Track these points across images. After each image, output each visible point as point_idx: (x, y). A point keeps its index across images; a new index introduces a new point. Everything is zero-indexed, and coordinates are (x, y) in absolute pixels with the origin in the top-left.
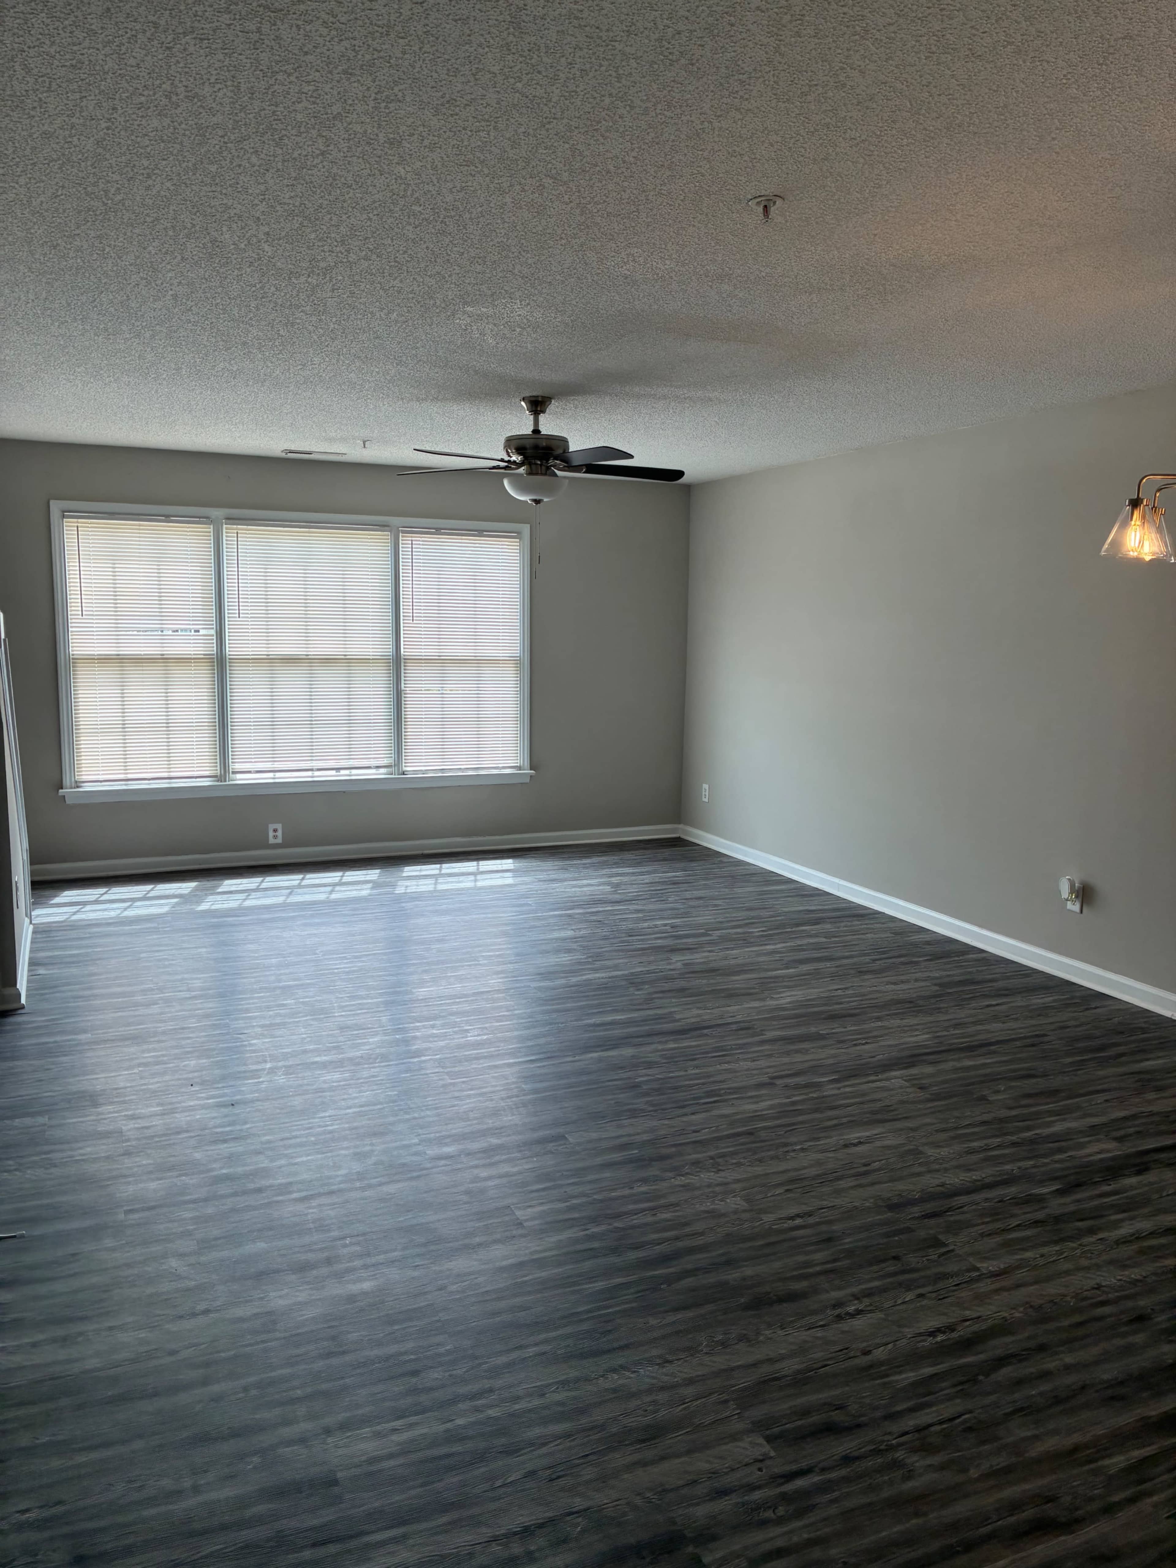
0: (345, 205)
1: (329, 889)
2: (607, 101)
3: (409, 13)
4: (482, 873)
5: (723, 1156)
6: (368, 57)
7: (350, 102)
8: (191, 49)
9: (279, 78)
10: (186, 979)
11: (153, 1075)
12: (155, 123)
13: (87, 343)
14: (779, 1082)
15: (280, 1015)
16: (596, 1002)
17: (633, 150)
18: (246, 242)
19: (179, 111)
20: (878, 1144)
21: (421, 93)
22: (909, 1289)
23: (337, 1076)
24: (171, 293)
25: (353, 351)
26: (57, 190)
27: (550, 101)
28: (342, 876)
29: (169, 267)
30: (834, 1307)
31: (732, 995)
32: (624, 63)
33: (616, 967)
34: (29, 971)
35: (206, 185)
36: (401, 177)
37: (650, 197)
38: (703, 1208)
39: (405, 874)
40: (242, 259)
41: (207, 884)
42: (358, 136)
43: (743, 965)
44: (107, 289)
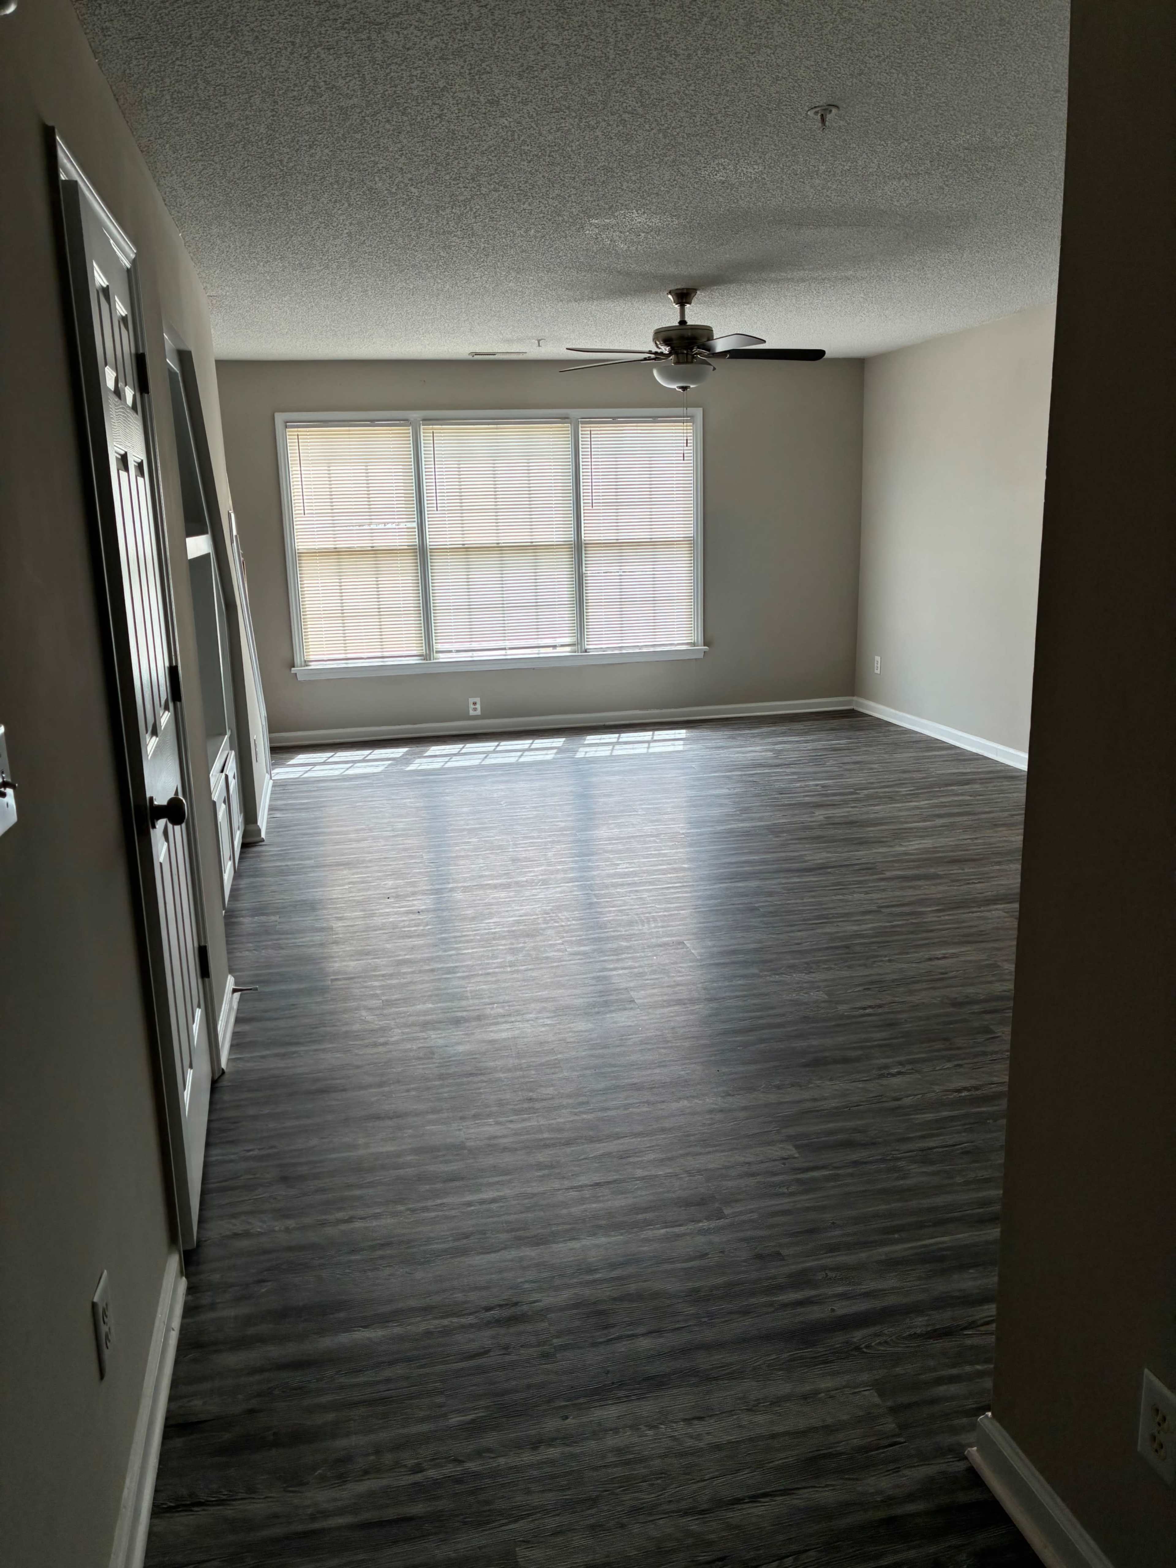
0: (467, 151)
1: (519, 754)
2: (655, 53)
3: (478, 13)
4: (656, 741)
5: (819, 962)
6: (455, 46)
7: (450, 77)
8: (323, 56)
9: (392, 67)
10: (392, 822)
11: (359, 890)
12: (309, 109)
13: (288, 277)
14: (883, 910)
15: (464, 850)
16: (736, 845)
17: (690, 85)
18: (396, 187)
19: (323, 98)
20: (963, 959)
21: (504, 65)
22: (949, 1061)
23: (503, 894)
24: (346, 231)
25: (506, 264)
26: (244, 163)
27: (608, 58)
28: (532, 743)
29: (340, 212)
30: (880, 1069)
31: (862, 842)
32: (658, 26)
33: (761, 819)
34: (268, 815)
35: (355, 149)
36: (506, 127)
37: (719, 118)
38: (788, 998)
39: (586, 742)
40: (396, 200)
41: (416, 749)
42: (463, 101)
43: (883, 818)
44: (296, 233)
